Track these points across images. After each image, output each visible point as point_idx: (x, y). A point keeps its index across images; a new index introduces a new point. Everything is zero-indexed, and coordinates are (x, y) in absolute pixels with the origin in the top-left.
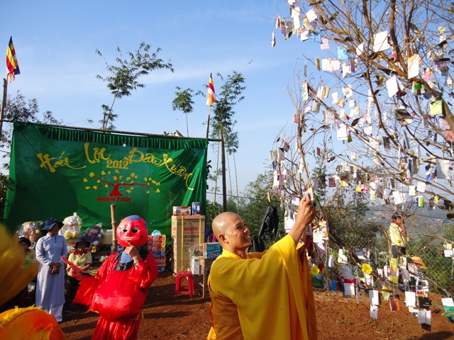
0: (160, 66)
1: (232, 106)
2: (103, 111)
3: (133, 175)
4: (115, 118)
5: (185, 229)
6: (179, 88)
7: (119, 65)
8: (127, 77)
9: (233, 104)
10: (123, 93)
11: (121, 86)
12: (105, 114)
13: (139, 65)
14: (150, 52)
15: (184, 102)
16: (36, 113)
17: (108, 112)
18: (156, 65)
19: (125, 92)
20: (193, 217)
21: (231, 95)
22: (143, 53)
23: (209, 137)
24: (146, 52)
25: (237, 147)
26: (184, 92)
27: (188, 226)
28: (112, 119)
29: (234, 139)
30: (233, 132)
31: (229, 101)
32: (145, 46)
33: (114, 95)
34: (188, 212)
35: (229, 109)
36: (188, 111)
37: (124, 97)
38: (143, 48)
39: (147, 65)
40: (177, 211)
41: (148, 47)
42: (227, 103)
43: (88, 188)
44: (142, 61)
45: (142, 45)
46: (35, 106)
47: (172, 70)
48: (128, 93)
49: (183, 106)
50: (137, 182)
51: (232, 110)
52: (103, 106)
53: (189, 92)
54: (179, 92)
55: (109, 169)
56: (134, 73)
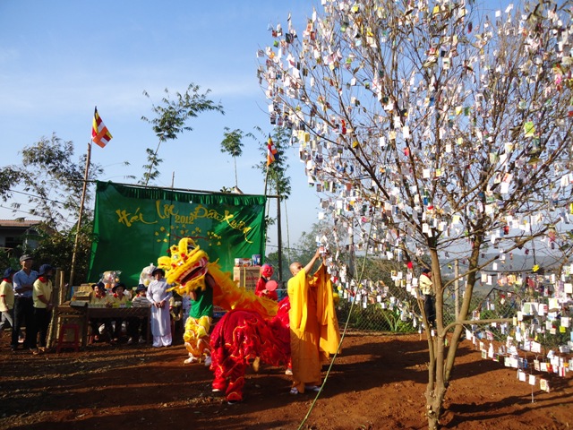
0: (210, 107)
1: (285, 150)
2: (147, 155)
3: (197, 229)
4: (159, 163)
5: (247, 279)
6: (227, 129)
7: (166, 106)
8: (174, 118)
9: (286, 148)
10: (169, 136)
11: (167, 128)
12: (151, 159)
13: (187, 107)
14: (199, 92)
15: (233, 144)
16: (71, 156)
17: (152, 156)
18: (205, 106)
19: (171, 136)
20: (254, 268)
21: (284, 138)
22: (191, 94)
23: (268, 194)
24: (195, 93)
25: (289, 193)
26: (233, 133)
27: (250, 276)
28: (156, 164)
29: (286, 184)
30: (286, 176)
31: (281, 145)
32: (195, 86)
33: (158, 138)
34: (249, 264)
35: (282, 153)
36: (237, 154)
37: (170, 140)
38: (192, 89)
39: (196, 107)
40: (240, 263)
41: (197, 87)
42: (280, 147)
43: (159, 241)
44: (190, 101)
45: (191, 86)
46: (71, 149)
47: (223, 112)
48: (174, 136)
49: (232, 149)
50: (201, 236)
51: (284, 155)
52: (148, 150)
53: (238, 133)
54: (227, 132)
55: (178, 224)
56: (181, 116)
